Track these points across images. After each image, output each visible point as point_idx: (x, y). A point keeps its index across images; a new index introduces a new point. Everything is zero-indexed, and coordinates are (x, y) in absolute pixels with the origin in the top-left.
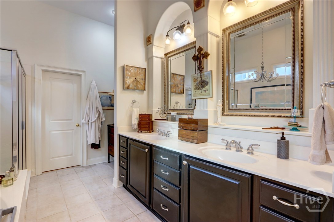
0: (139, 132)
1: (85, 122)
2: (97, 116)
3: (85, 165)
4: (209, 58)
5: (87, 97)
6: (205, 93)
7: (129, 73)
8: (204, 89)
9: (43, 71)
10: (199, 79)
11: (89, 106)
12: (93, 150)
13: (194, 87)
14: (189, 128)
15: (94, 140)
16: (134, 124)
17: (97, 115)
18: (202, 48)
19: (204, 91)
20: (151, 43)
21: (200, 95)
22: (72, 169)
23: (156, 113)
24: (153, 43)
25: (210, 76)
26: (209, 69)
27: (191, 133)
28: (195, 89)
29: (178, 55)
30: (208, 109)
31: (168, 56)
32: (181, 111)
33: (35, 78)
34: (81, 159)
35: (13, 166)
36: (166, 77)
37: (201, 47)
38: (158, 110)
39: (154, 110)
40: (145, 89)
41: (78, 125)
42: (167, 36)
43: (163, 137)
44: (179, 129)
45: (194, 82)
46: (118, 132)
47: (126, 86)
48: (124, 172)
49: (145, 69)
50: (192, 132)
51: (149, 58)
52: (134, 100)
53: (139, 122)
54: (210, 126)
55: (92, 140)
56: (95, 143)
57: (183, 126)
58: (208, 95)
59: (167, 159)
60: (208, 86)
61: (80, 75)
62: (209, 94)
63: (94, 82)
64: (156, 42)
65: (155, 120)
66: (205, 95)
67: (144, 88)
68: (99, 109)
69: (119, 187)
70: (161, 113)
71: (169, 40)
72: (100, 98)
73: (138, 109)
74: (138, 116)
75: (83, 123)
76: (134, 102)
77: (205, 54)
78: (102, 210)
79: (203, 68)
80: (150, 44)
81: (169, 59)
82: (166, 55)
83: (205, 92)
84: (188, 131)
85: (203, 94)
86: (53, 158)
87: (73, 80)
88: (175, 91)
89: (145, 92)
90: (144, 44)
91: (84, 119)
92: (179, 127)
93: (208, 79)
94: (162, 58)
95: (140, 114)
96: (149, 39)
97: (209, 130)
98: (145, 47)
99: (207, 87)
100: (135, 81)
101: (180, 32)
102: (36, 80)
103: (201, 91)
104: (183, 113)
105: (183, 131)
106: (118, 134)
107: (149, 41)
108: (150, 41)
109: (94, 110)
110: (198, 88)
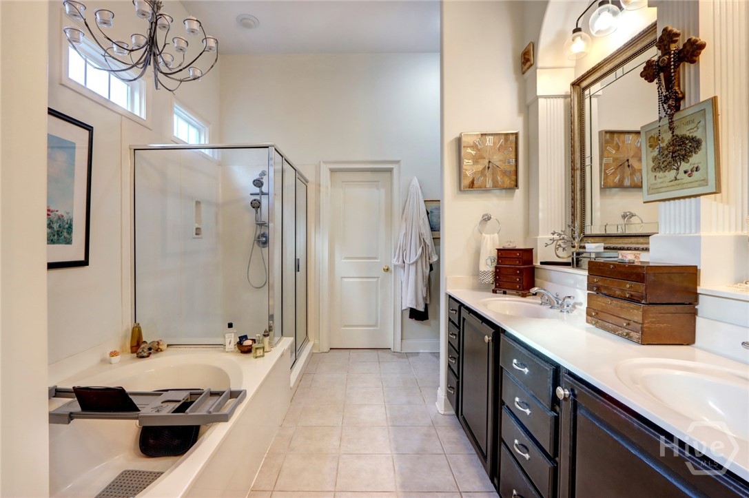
0: (496, 293)
1: (397, 263)
2: (420, 251)
3: (398, 349)
4: (704, 56)
5: (403, 213)
6: (690, 179)
7: (473, 152)
8: (684, 166)
9: (332, 171)
10: (667, 137)
11: (404, 232)
12: (413, 322)
13: (652, 164)
14: (618, 292)
15: (414, 302)
16: (485, 273)
17: (421, 249)
18: (675, 30)
19: (685, 172)
20: (531, 65)
21: (673, 188)
22: (374, 353)
23: (547, 245)
24: (536, 64)
25: (709, 117)
26: (704, 97)
27: (621, 307)
28: (655, 169)
29: (611, 77)
30: (703, 233)
31: (584, 84)
32: (621, 240)
33: (320, 185)
34: (391, 338)
35: (270, 329)
36: (577, 145)
37: (671, 31)
38: (552, 236)
39: (540, 236)
40: (517, 186)
41: (387, 269)
42: (577, 30)
43: (551, 310)
44: (588, 294)
45: (651, 146)
46: (446, 289)
47: (466, 182)
48: (454, 380)
49: (516, 134)
50: (626, 304)
51: (528, 105)
52: (486, 215)
53: (496, 268)
54: (706, 290)
55: (409, 302)
56: (415, 307)
57: (600, 283)
58: (699, 186)
59: (526, 370)
60: (701, 153)
61: (390, 171)
62: (705, 182)
63: (415, 182)
64: (544, 58)
65: (542, 263)
66: (689, 185)
67: (513, 183)
68: (425, 237)
69: (446, 413)
70: (560, 245)
71: (583, 42)
72: (428, 213)
73: (496, 235)
74: (494, 254)
75: (395, 266)
76: (487, 218)
77: (688, 48)
78: (396, 449)
79: (683, 97)
80: (528, 68)
81: (587, 92)
82: (578, 85)
83: (690, 176)
84: (615, 302)
85: (684, 181)
86: (345, 326)
87: (378, 182)
88: (621, 181)
89: (519, 193)
90: (516, 72)
91: (396, 257)
92: (590, 287)
93: (700, 130)
94: (565, 97)
95: (501, 248)
96: (527, 57)
97: (704, 305)
98: (517, 79)
99: (695, 159)
100: (489, 168)
101: (615, 8)
102: (321, 189)
103: (673, 173)
104: (626, 246)
105: (599, 299)
106: (446, 294)
107: (526, 60)
108: (528, 60)
109: (415, 240)
110: (665, 163)
